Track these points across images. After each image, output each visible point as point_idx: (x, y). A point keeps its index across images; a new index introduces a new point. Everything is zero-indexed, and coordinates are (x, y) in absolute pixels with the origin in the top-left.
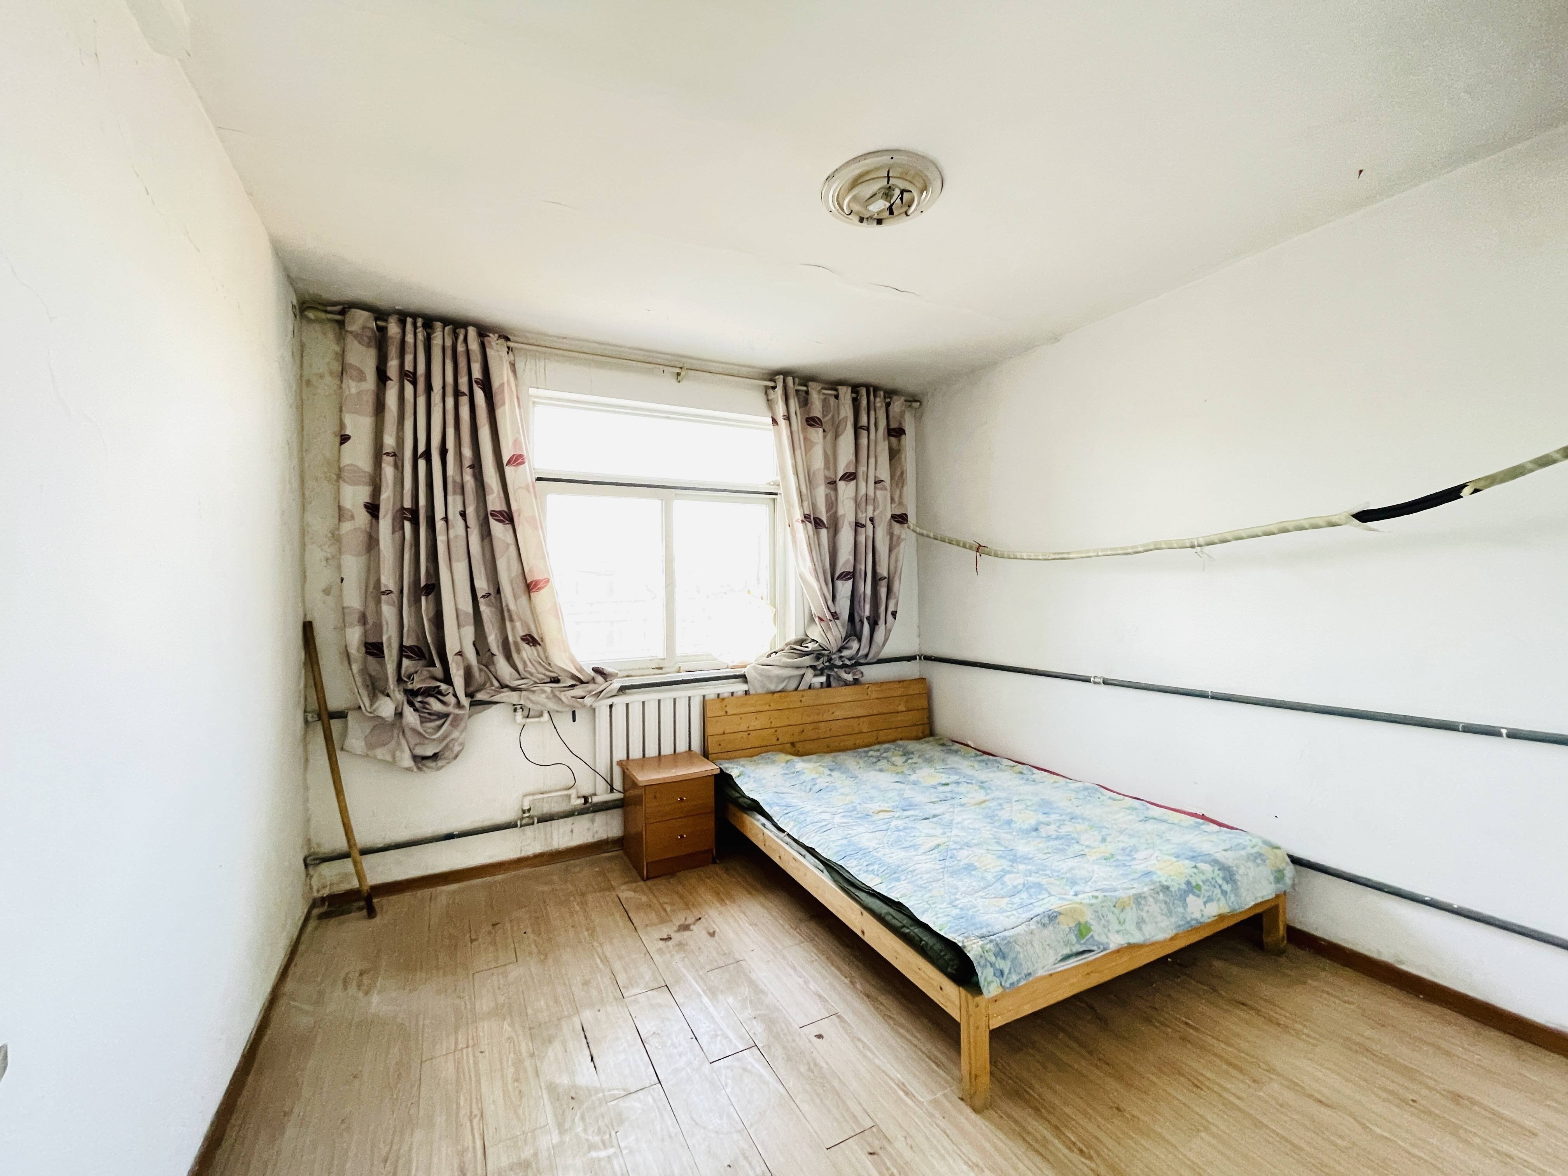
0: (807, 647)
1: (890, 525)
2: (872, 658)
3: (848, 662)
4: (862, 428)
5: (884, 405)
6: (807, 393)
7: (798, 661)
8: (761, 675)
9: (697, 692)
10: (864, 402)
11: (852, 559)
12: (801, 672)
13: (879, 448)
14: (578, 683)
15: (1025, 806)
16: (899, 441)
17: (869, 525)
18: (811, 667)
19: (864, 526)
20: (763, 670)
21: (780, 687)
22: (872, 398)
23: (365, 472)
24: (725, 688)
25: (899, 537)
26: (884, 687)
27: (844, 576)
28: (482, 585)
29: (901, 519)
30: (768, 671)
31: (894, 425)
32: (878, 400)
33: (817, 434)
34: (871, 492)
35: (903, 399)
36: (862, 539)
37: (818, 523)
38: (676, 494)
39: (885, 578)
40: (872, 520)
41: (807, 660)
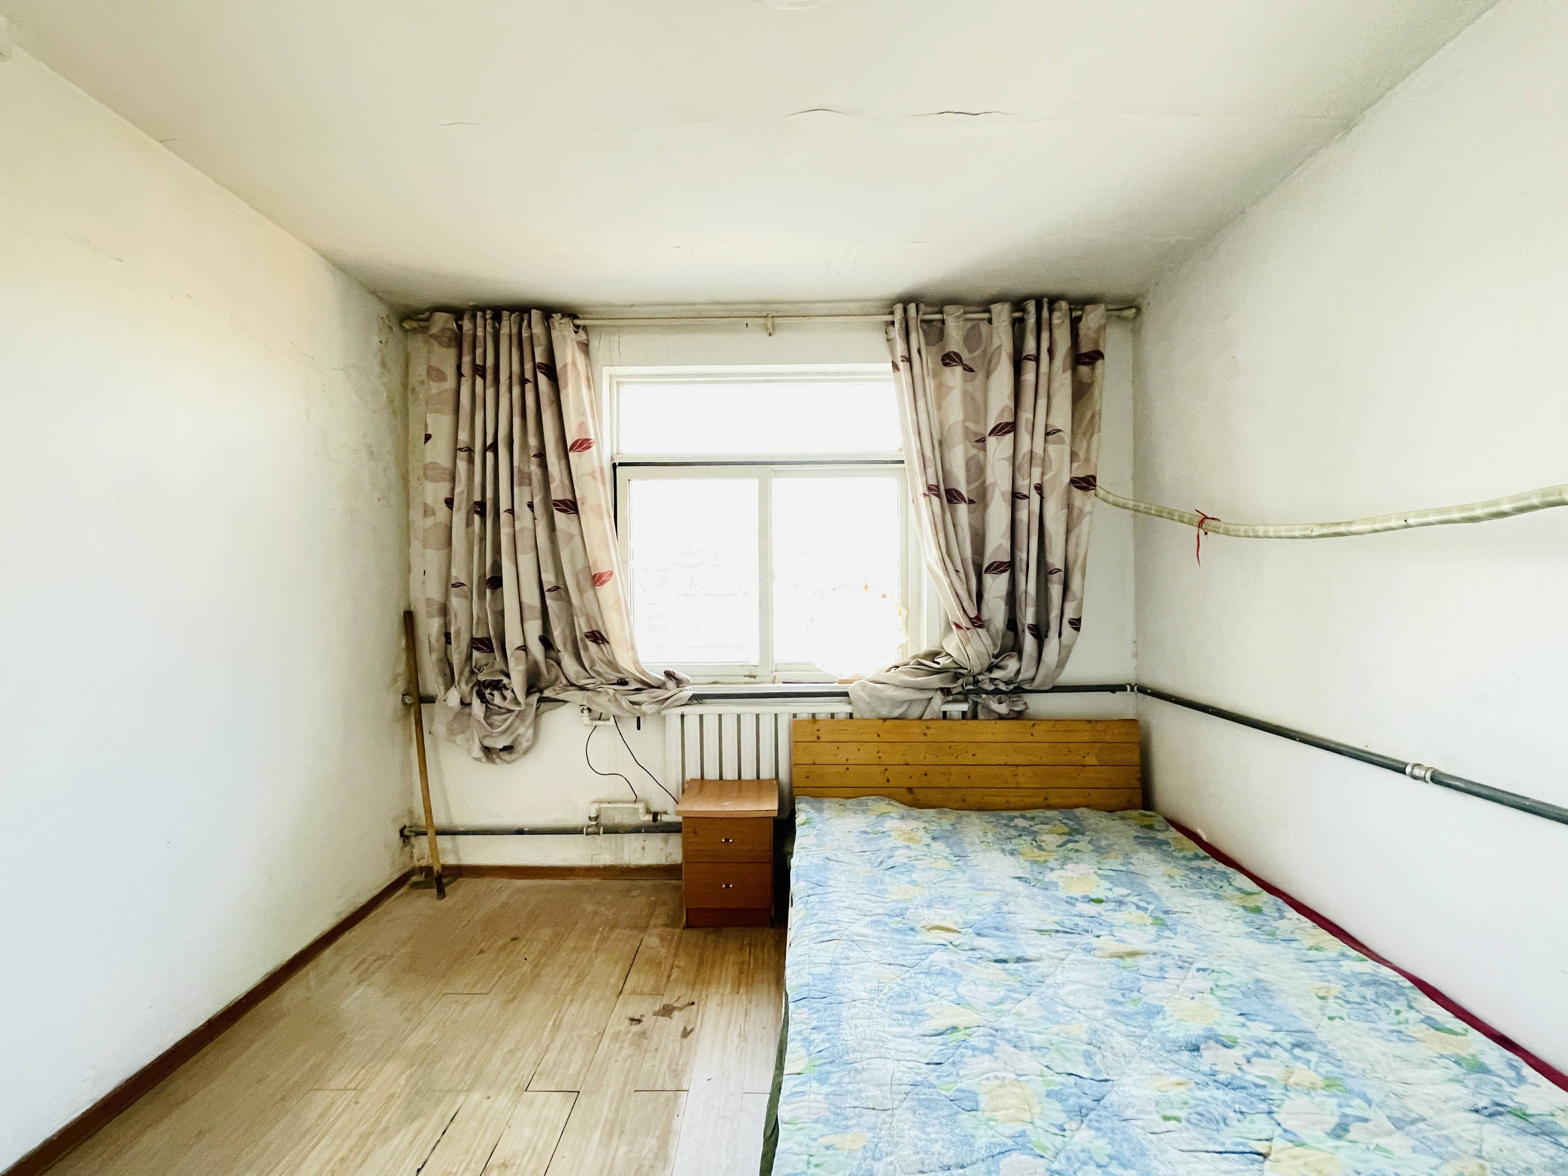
0: (938, 663)
1: (1069, 492)
2: (1042, 684)
3: (1003, 687)
4: (1027, 358)
5: (1068, 321)
6: (943, 322)
7: (922, 680)
8: (870, 696)
9: (786, 709)
10: (1031, 320)
11: (1007, 545)
12: (928, 695)
13: (1055, 385)
14: (644, 687)
15: (1211, 984)
16: (1093, 370)
17: (1035, 497)
18: (942, 689)
19: (1026, 497)
20: (873, 688)
21: (897, 713)
22: (1045, 313)
23: (446, 469)
24: (823, 708)
25: (1081, 510)
26: (1060, 726)
27: (997, 568)
28: (549, 578)
29: (1086, 483)
30: (879, 690)
31: (1085, 348)
32: (1056, 315)
33: (955, 375)
34: (1038, 450)
35: (1103, 307)
36: (1023, 515)
37: (952, 496)
38: (775, 471)
39: (1059, 570)
40: (1039, 488)
41: (936, 681)
